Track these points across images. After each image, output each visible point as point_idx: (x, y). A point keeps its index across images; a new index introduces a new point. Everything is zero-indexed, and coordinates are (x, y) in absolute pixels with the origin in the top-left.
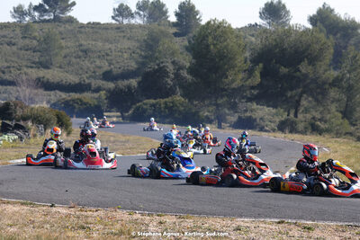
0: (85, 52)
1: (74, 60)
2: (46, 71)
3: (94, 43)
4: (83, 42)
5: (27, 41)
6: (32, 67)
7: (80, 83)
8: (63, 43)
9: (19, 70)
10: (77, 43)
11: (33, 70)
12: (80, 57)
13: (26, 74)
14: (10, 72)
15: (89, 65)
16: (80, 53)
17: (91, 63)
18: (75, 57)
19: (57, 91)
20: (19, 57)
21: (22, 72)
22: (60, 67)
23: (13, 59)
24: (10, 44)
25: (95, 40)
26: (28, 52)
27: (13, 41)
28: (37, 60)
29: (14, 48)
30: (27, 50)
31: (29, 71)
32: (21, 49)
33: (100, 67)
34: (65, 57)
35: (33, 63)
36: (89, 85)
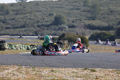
0: (112, 12)
1: (106, 16)
2: (93, 21)
3: (116, 8)
4: (111, 8)
5: (85, 8)
6: (86, 20)
7: (108, 26)
8: (102, 8)
9: (80, 21)
10: (108, 8)
11: (87, 21)
12: (109, 14)
13: (83, 22)
14: (76, 22)
15: (113, 18)
16: (109, 13)
17: (114, 17)
18: (107, 15)
19: (97, 30)
20: (81, 15)
21: (82, 22)
22: (100, 19)
23: (78, 16)
24: (77, 9)
25: (117, 6)
26: (85, 13)
27: (79, 8)
28: (89, 16)
29: (79, 11)
30: (85, 12)
31: (85, 21)
32: (82, 11)
33: (118, 19)
34: (102, 14)
35: (87, 17)
36: (113, 27)
